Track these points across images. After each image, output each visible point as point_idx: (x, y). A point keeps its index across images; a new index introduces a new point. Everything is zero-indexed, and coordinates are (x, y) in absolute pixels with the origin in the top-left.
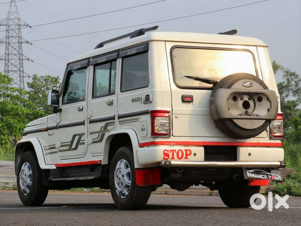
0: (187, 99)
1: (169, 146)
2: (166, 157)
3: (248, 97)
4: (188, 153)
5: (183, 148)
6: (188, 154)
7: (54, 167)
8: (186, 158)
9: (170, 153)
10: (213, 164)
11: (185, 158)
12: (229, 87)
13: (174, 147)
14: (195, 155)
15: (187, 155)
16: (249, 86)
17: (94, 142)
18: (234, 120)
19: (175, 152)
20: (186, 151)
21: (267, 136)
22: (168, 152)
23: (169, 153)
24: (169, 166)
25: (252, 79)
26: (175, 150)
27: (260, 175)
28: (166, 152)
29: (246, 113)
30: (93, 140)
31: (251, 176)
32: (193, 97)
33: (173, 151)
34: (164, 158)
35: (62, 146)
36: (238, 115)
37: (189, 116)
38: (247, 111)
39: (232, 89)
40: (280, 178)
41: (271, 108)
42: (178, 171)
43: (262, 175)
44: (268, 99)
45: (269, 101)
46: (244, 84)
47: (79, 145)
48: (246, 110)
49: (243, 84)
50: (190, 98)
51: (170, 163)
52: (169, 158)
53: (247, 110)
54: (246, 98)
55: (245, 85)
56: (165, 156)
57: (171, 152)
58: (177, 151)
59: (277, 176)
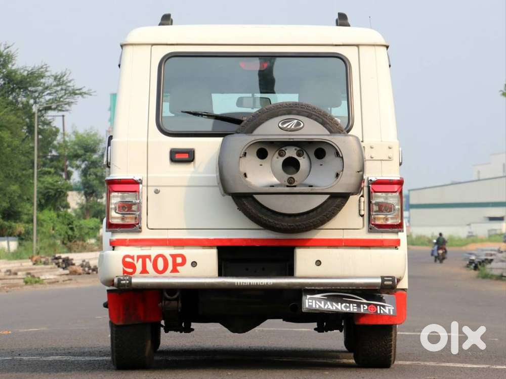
0: (178, 157)
1: (140, 248)
2: (130, 270)
3: (296, 149)
4: (179, 260)
5: (168, 251)
6: (178, 263)
8: (175, 270)
9: (138, 261)
10: (224, 283)
11: (172, 271)
12: (250, 131)
13: (150, 249)
14: (194, 264)
15: (175, 265)
16: (293, 127)
18: (256, 197)
19: (147, 260)
20: (174, 257)
21: (362, 226)
22: (133, 259)
23: (135, 262)
24: (126, 287)
25: (304, 113)
26: (149, 257)
27: (340, 304)
28: (128, 260)
29: (291, 182)
31: (314, 306)
32: (194, 151)
33: (144, 258)
34: (125, 272)
36: (267, 186)
37: (184, 188)
38: (293, 178)
39: (254, 135)
40: (391, 311)
41: (343, 170)
42: (168, 297)
43: (344, 304)
44: (337, 154)
45: (340, 157)
46: (283, 124)
48: (290, 176)
49: (280, 125)
50: (187, 155)
51: (130, 282)
52: (137, 271)
53: (293, 176)
54: (291, 152)
55: (285, 126)
56: (127, 268)
57: (140, 260)
58: (153, 258)
59: (384, 307)
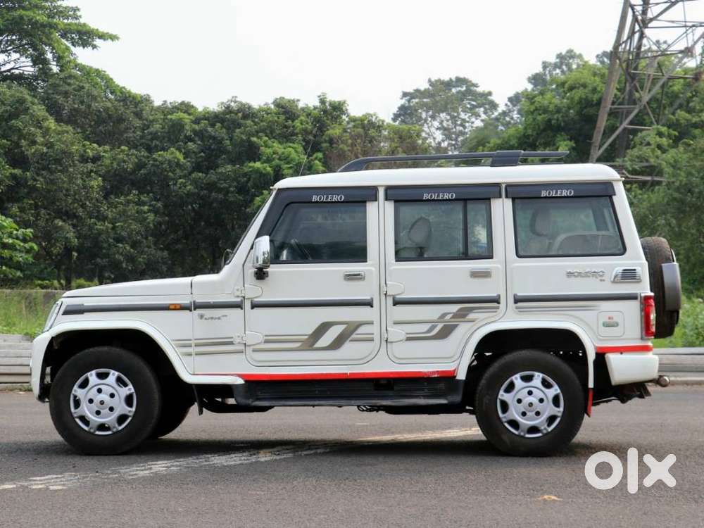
7: (241, 381)
17: (409, 339)
30: (408, 336)
35: (267, 342)
47: (348, 341)
